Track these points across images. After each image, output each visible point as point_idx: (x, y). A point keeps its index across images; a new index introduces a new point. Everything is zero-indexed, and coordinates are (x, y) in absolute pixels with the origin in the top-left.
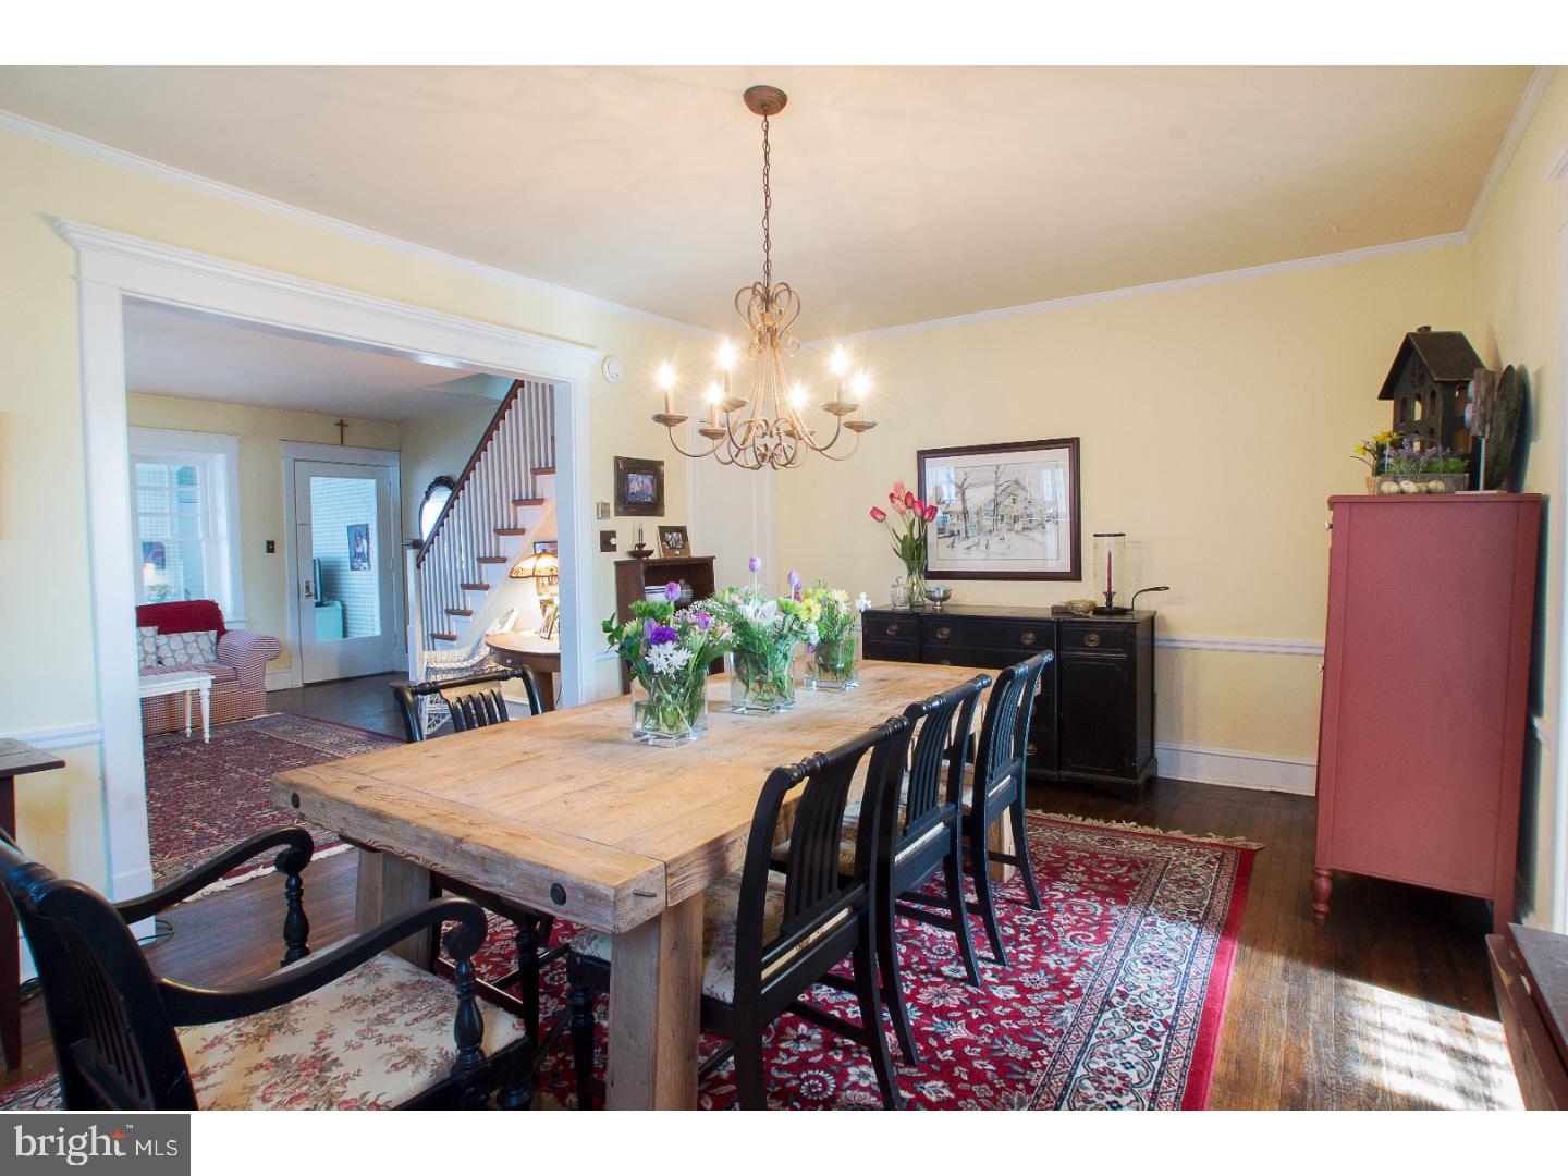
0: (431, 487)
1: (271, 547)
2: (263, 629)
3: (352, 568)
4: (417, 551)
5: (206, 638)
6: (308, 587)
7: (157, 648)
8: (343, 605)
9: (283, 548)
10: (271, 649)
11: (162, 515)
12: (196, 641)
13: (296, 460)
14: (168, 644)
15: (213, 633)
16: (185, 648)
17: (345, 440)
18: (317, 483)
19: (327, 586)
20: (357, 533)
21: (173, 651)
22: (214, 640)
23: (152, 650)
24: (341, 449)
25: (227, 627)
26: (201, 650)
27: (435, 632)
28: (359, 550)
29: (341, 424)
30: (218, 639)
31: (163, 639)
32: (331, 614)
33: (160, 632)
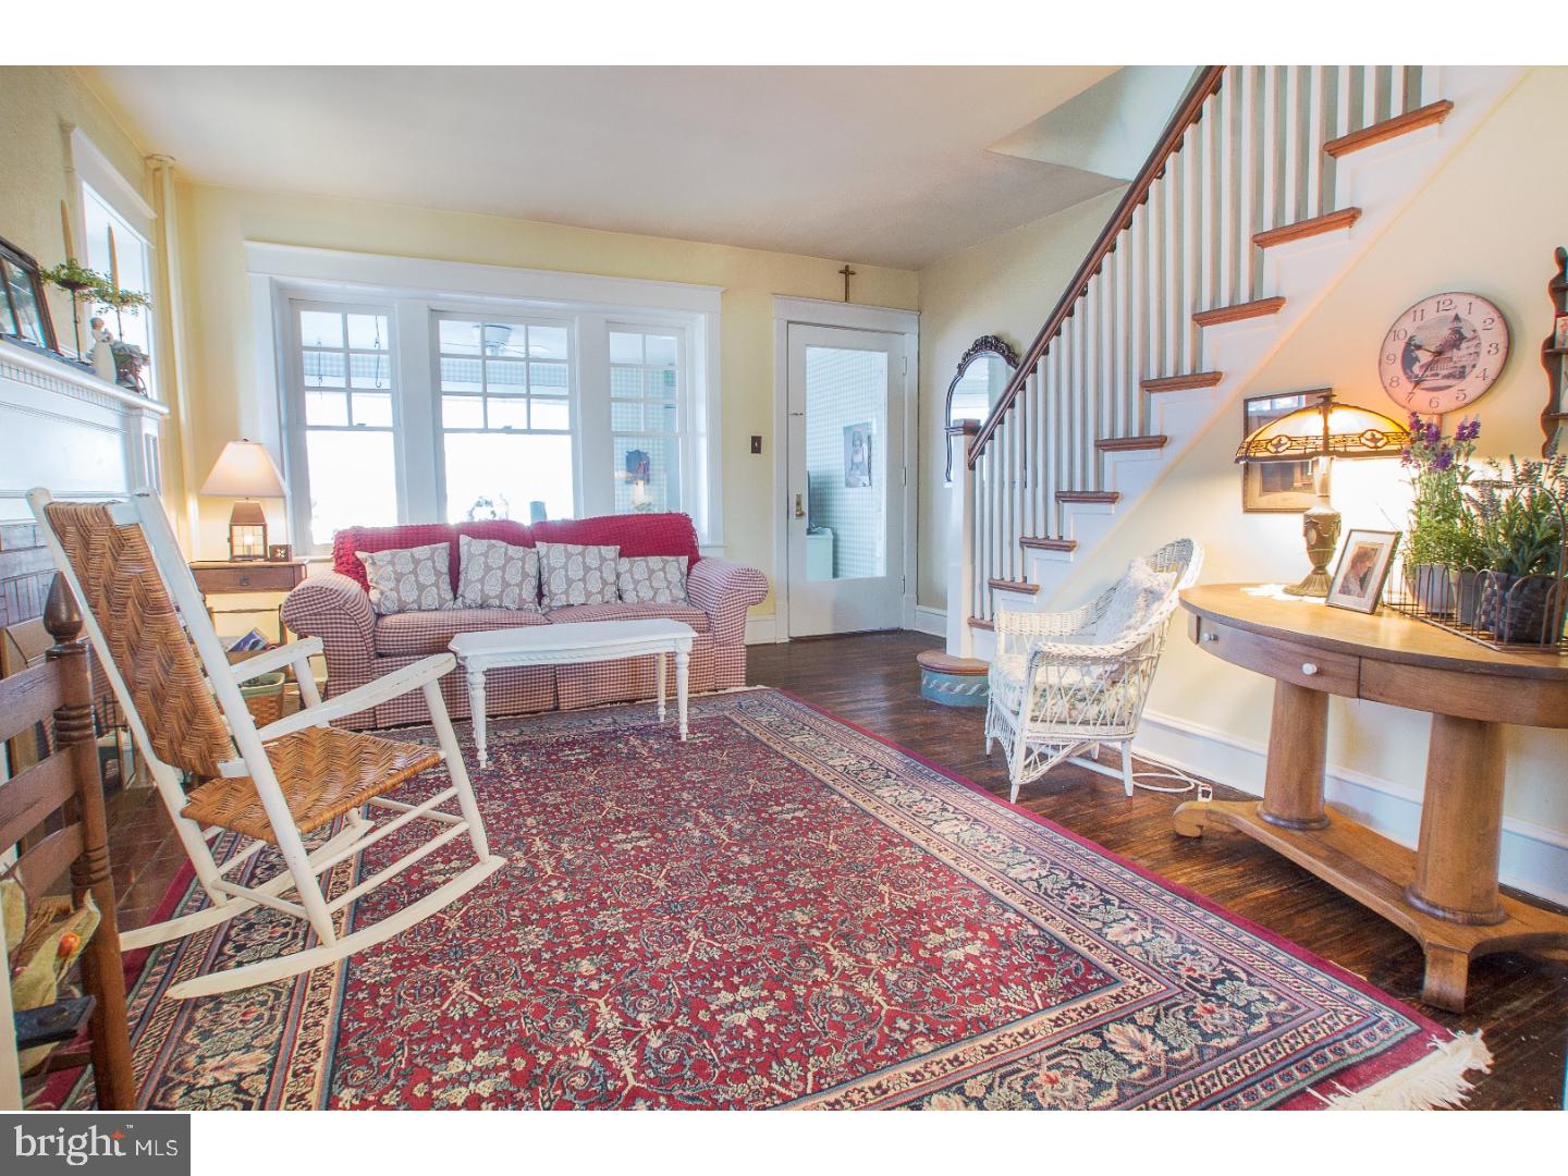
0: (968, 358)
1: (756, 445)
2: (744, 560)
3: (848, 484)
4: (971, 438)
5: (676, 565)
6: (798, 504)
7: (618, 576)
8: (835, 534)
9: (771, 445)
10: (752, 587)
11: (636, 401)
12: (663, 569)
13: (789, 322)
14: (630, 571)
15: (684, 560)
16: (649, 579)
17: (851, 296)
18: (813, 354)
19: (816, 508)
20: (856, 437)
21: (637, 583)
22: (685, 570)
23: (612, 579)
24: (844, 308)
25: (701, 553)
26: (669, 583)
27: (997, 576)
28: (858, 459)
29: (847, 272)
30: (689, 569)
31: (625, 563)
32: (820, 545)
33: (621, 554)
